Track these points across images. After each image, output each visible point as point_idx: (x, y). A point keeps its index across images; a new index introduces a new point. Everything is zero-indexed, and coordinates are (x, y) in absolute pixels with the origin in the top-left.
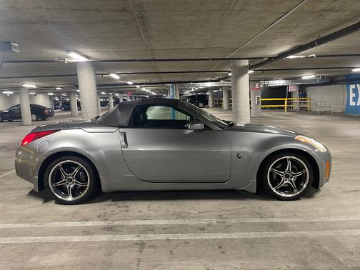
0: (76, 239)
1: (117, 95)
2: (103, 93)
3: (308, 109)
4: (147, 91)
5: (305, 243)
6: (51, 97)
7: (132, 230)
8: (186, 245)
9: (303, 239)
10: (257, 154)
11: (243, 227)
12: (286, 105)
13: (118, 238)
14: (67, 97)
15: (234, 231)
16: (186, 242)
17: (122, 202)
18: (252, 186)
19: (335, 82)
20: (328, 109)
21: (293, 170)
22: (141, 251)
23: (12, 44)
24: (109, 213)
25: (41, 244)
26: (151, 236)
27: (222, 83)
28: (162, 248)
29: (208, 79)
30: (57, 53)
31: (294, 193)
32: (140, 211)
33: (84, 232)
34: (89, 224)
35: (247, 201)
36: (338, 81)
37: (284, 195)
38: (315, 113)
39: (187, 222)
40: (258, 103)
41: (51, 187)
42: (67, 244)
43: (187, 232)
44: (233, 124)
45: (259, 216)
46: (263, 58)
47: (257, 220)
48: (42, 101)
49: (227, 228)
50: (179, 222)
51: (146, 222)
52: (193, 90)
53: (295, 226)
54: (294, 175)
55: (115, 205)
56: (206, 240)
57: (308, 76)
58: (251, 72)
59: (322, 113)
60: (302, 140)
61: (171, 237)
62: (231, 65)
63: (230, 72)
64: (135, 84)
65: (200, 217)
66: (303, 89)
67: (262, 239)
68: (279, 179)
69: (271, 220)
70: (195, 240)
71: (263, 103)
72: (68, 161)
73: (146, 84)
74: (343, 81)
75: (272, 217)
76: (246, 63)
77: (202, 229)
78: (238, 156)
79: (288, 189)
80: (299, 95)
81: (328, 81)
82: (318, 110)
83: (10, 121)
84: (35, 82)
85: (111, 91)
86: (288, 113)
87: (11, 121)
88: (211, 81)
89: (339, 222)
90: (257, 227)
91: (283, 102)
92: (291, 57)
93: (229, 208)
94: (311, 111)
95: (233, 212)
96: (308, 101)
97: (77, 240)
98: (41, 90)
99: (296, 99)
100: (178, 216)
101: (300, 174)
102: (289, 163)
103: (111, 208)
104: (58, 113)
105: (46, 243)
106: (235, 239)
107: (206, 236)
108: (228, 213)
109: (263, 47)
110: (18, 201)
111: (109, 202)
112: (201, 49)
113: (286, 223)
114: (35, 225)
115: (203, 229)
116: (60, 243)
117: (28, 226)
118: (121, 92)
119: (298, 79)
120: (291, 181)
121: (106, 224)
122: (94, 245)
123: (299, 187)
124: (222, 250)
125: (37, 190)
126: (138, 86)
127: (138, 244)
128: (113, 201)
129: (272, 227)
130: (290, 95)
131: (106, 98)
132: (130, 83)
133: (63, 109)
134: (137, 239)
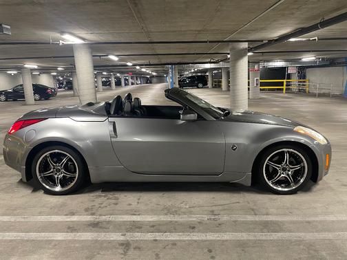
0: (59, 236)
1: (118, 75)
2: (105, 73)
3: (307, 91)
4: (148, 71)
5: (301, 247)
6: (54, 76)
7: (119, 227)
8: (174, 247)
9: (299, 242)
10: (254, 146)
11: (236, 226)
12: (284, 87)
13: (103, 236)
14: (70, 76)
15: (226, 232)
16: (174, 244)
17: (112, 193)
18: (247, 179)
19: (335, 64)
20: (327, 91)
21: (291, 163)
22: (125, 254)
23: (4, 26)
24: (97, 205)
25: (23, 241)
26: (138, 236)
27: (221, 65)
28: (149, 250)
29: (207, 60)
30: (51, 35)
31: (291, 187)
32: (130, 204)
33: (69, 228)
34: (75, 218)
35: (242, 195)
36: (338, 63)
37: (280, 189)
38: (314, 95)
39: (177, 218)
40: (257, 85)
41: (39, 177)
42: (49, 242)
43: (176, 230)
44: (229, 113)
45: (253, 213)
46: (262, 41)
47: (250, 218)
48: (45, 81)
49: (219, 227)
50: (169, 218)
51: (135, 218)
52: (193, 71)
53: (291, 226)
54: (292, 168)
55: (105, 196)
56: (195, 241)
57: (308, 58)
58: (250, 54)
59: (321, 95)
60: (302, 132)
61: (158, 236)
62: (230, 47)
63: (229, 54)
64: (134, 65)
65: (191, 213)
66: (303, 70)
67: (255, 242)
68: (275, 172)
69: (265, 218)
70: (184, 241)
71: (262, 84)
72: (56, 151)
73: (146, 65)
74: (343, 63)
75: (267, 214)
76: (245, 45)
77: (192, 228)
78: (234, 148)
79: (285, 182)
80: (298, 76)
81: (328, 63)
82: (317, 92)
83: (14, 100)
84: (37, 62)
85: (112, 72)
86: (286, 95)
87: (16, 100)
88: (210, 63)
89: (338, 221)
90: (251, 226)
91: (282, 84)
92: (292, 40)
93: (222, 202)
94: (309, 92)
95: (226, 207)
96: (307, 83)
97: (60, 238)
98: (44, 70)
99: (295, 81)
100: (168, 211)
101: (298, 167)
102: (287, 156)
103: (100, 200)
104: (61, 92)
105: (27, 241)
106: (227, 240)
107: (196, 236)
108: (220, 208)
109: (263, 29)
110: (6, 190)
111: (99, 193)
112: (200, 31)
113: (281, 222)
114: (19, 219)
115: (194, 228)
116: (42, 241)
117: (13, 220)
118: (122, 73)
119: (298, 61)
120: (288, 175)
121: (92, 219)
122: (77, 245)
123: (296, 181)
124: (212, 254)
125: (25, 180)
126: (138, 67)
127: (122, 244)
128: (102, 191)
129: (267, 226)
130: (289, 76)
131: (109, 78)
132: (129, 64)
133: (66, 88)
134: (122, 238)
